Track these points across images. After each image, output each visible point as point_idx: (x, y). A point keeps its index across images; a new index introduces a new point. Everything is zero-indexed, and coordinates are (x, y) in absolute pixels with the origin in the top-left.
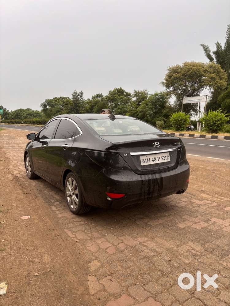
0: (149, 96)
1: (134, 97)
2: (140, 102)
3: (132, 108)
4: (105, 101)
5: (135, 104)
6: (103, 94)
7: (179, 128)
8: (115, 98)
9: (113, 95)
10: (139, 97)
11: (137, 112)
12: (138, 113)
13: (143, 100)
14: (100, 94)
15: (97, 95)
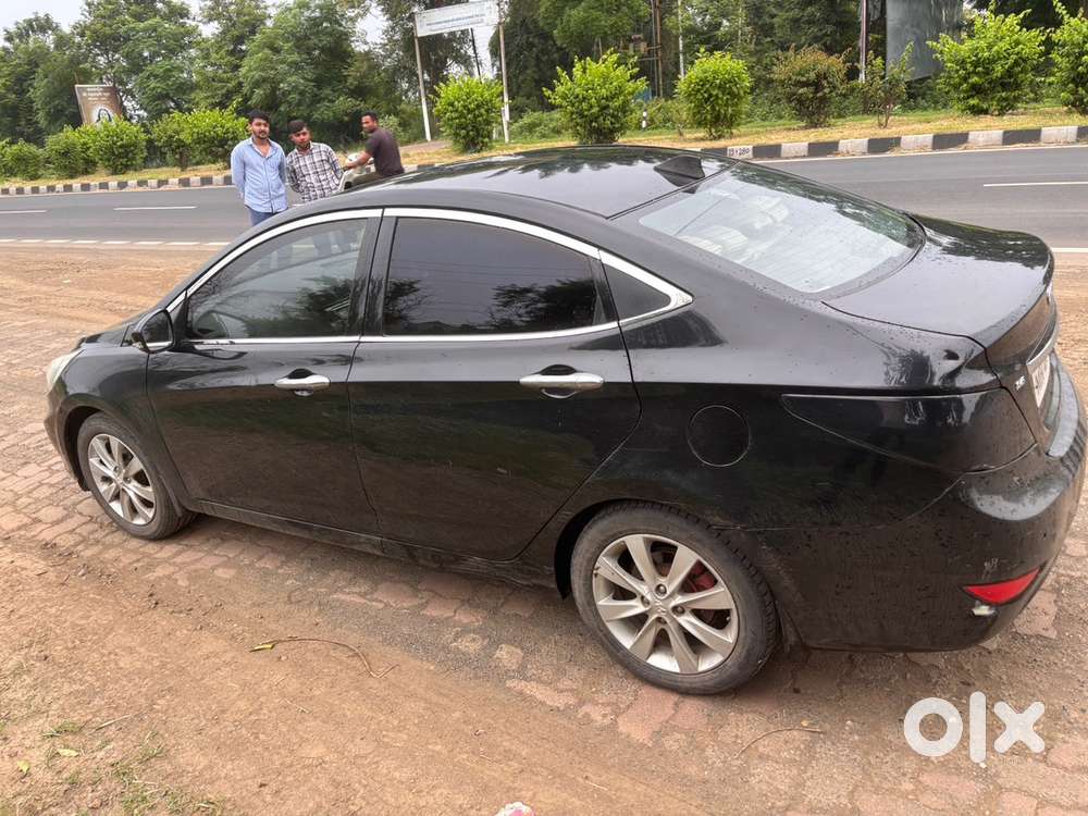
0: (273, 12)
1: (210, 20)
2: (240, 40)
3: (209, 69)
4: (80, 47)
5: (223, 52)
6: (55, 19)
7: (473, 139)
8: (124, 28)
9: (110, 17)
10: (230, 19)
11: (240, 84)
12: (245, 90)
13: (253, 32)
14: (41, 15)
15: (30, 23)
